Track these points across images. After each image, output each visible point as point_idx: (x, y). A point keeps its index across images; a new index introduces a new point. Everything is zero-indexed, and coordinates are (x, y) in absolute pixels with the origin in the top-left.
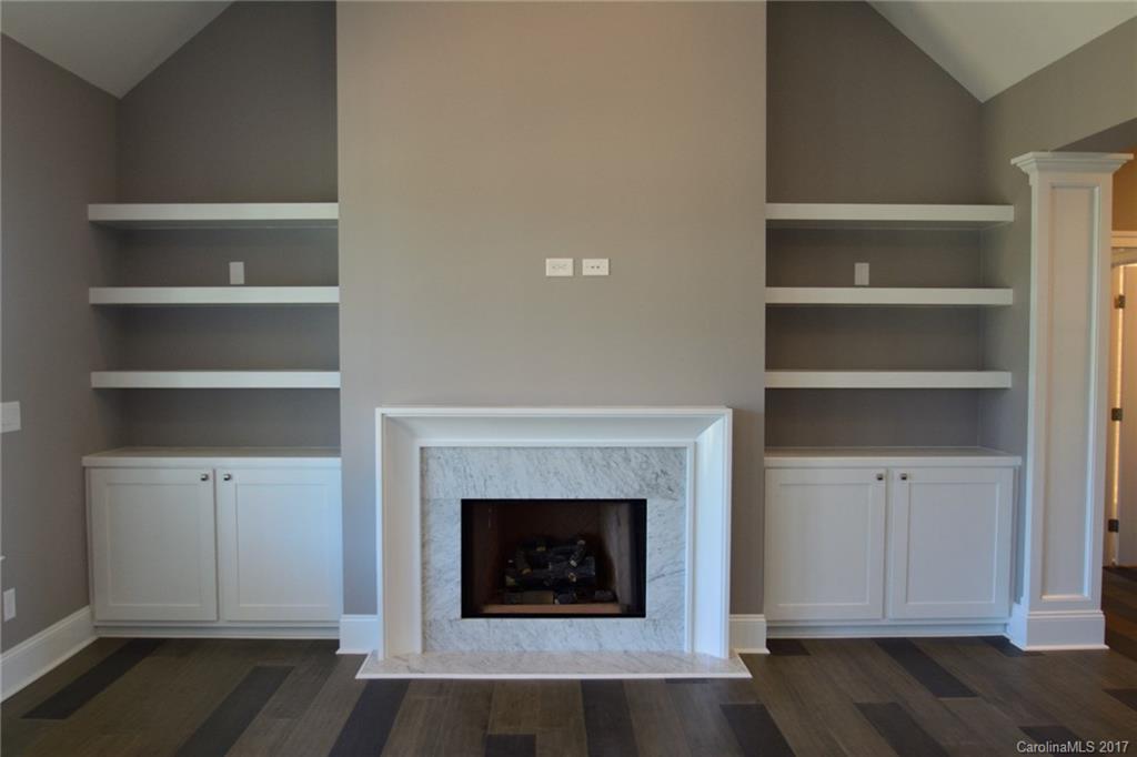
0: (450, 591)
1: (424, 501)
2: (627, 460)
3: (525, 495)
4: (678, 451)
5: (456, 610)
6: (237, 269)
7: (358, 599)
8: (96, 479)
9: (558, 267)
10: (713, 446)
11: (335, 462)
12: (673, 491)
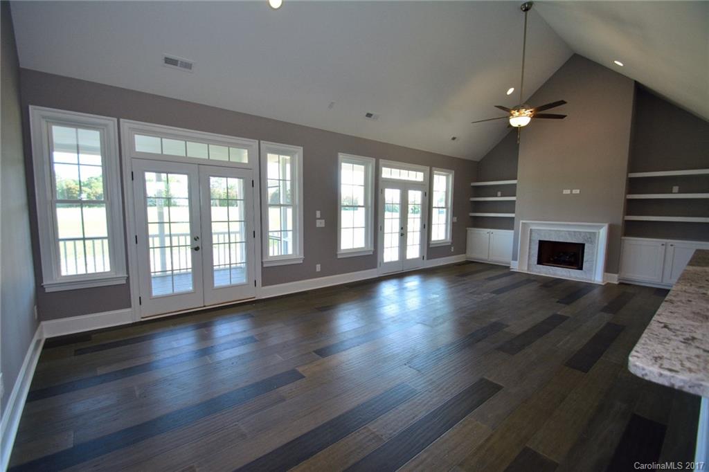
0: (535, 259)
1: (530, 240)
2: (580, 235)
3: (554, 240)
4: (594, 234)
5: (536, 263)
6: (499, 194)
7: (515, 258)
8: (469, 232)
9: (567, 192)
10: (603, 233)
11: (513, 231)
12: (592, 242)
